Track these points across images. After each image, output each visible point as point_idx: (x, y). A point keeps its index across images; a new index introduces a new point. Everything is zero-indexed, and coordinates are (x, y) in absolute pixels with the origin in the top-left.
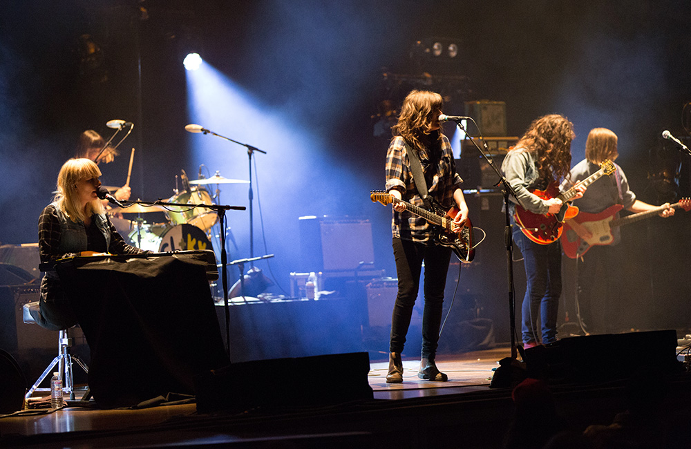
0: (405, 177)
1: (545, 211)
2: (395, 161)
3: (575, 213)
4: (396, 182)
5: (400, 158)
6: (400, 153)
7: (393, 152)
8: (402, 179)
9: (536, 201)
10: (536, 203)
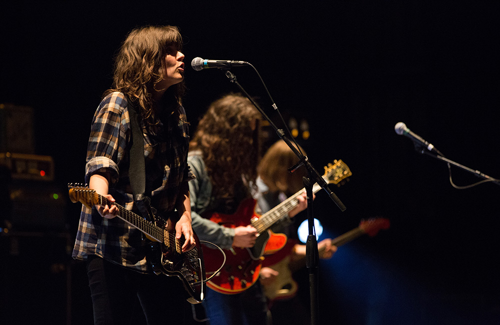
0: (119, 155)
1: (227, 244)
2: (109, 129)
3: (281, 243)
4: (105, 161)
5: (116, 125)
6: (119, 118)
7: (106, 115)
8: (114, 158)
9: (212, 230)
10: (212, 232)
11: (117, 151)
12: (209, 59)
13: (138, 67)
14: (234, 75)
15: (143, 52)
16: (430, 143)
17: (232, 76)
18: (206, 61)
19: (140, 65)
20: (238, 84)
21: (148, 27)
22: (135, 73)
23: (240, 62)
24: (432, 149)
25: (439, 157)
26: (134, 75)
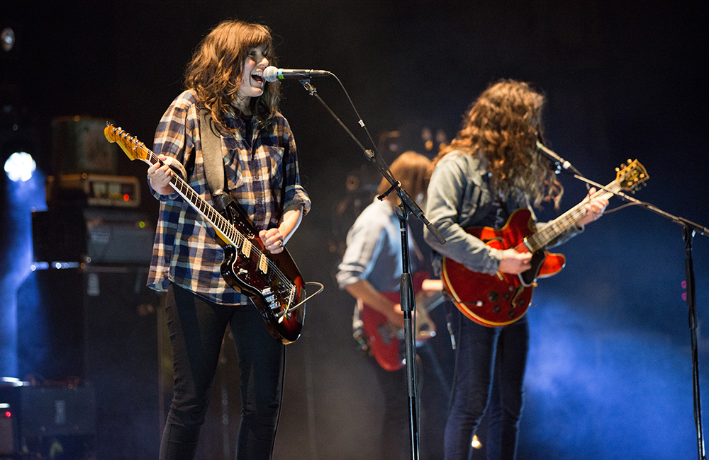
1: (492, 267)
9: (475, 249)
10: (476, 252)
11: (183, 150)
12: (285, 68)
13: (212, 68)
14: (314, 87)
15: (222, 53)
16: (566, 160)
17: (311, 88)
18: (281, 71)
19: (216, 68)
20: (318, 97)
21: (236, 22)
22: (209, 78)
23: (320, 71)
24: (569, 168)
25: (576, 176)
26: (208, 80)
